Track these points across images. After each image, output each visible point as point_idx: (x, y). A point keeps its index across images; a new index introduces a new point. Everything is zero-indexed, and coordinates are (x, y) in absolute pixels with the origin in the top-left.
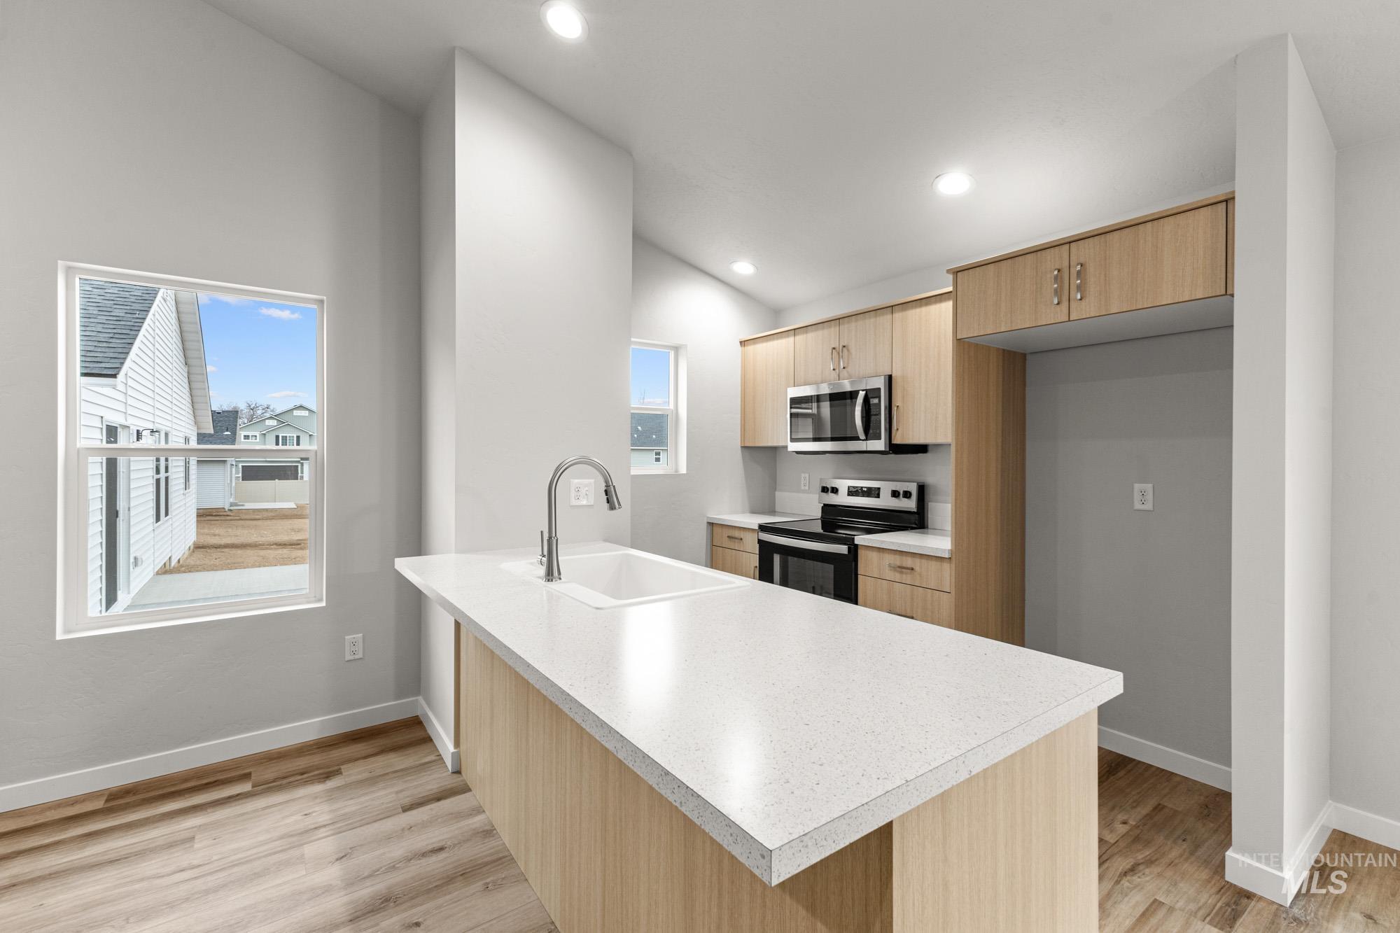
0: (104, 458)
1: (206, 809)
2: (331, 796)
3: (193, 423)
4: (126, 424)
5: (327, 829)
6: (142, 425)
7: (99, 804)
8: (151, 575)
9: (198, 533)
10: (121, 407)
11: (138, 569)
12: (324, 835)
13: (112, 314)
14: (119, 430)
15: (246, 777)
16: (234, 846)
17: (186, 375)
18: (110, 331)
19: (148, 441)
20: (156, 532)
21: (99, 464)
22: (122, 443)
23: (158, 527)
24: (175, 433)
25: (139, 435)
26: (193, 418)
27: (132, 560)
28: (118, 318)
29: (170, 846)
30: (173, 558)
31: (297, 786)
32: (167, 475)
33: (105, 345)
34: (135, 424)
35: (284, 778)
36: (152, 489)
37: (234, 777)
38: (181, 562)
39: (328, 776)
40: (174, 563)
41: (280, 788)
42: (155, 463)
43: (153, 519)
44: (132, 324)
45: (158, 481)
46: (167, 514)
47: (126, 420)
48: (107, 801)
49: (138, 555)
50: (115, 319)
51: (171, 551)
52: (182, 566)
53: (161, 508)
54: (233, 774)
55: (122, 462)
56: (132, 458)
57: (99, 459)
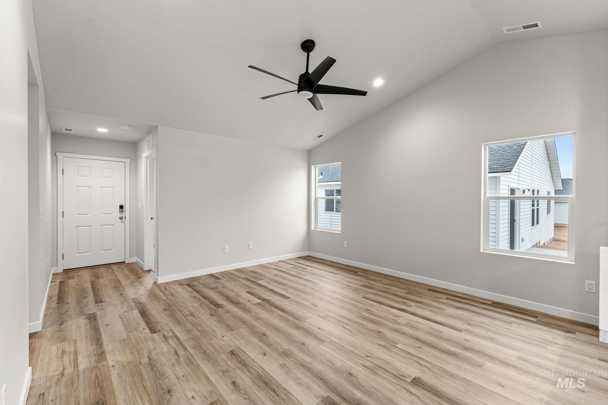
0: (510, 200)
1: (519, 319)
2: (566, 338)
3: (553, 186)
4: (519, 187)
5: (560, 346)
6: (525, 187)
7: (490, 303)
8: (530, 246)
9: (555, 234)
10: (517, 182)
11: (524, 243)
12: (558, 347)
13: (513, 148)
14: (516, 190)
15: (536, 317)
16: (524, 332)
17: (549, 165)
18: (511, 155)
19: (528, 194)
20: (532, 230)
21: (508, 202)
22: (517, 195)
23: (533, 228)
24: (542, 190)
25: (524, 192)
26: (552, 183)
27: (521, 239)
28: (515, 150)
29: (505, 321)
30: (541, 242)
31: (553, 328)
32: (538, 207)
33: (509, 160)
34: (522, 187)
35: (550, 324)
36: (531, 212)
37: (531, 315)
38: (545, 245)
39: (568, 332)
40: (541, 244)
41: (547, 326)
42: (532, 202)
43: (531, 224)
44: (519, 151)
45: (533, 210)
46: (538, 223)
47: (519, 186)
48: (492, 303)
49: (524, 237)
50: (514, 150)
51: (540, 239)
52: (545, 246)
53: (535, 220)
54: (531, 314)
55: (517, 202)
56: (521, 200)
57: (507, 201)
